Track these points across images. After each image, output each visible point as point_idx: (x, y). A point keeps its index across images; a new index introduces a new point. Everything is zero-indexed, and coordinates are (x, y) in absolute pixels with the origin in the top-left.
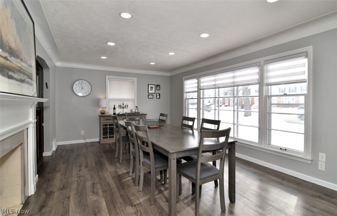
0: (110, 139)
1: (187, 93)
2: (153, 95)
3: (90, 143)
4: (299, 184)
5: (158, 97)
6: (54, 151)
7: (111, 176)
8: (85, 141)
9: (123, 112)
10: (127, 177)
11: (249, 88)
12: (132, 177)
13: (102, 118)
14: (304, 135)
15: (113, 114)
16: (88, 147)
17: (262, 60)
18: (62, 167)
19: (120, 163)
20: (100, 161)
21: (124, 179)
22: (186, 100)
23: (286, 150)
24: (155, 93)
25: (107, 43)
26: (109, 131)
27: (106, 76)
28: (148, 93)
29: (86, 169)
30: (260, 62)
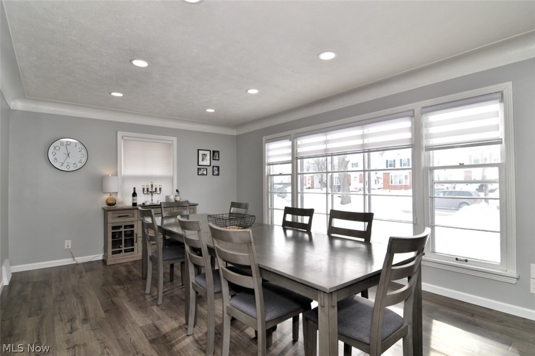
0: (126, 253)
1: (269, 164)
2: (207, 169)
3: (84, 264)
4: (502, 322)
5: (216, 172)
6: (5, 286)
7: (147, 337)
8: (74, 260)
9: (152, 200)
10: (184, 339)
11: (347, 159)
12: (194, 337)
13: (110, 214)
14: (499, 234)
15: (131, 205)
16: (81, 273)
17: (417, 106)
18: (29, 324)
19: (158, 305)
20: (114, 303)
21: (177, 342)
22: (269, 177)
23: (466, 261)
24: (210, 166)
25: (131, 61)
26: (125, 240)
27: (118, 132)
28: (198, 165)
29: (85, 325)
30: (414, 110)
